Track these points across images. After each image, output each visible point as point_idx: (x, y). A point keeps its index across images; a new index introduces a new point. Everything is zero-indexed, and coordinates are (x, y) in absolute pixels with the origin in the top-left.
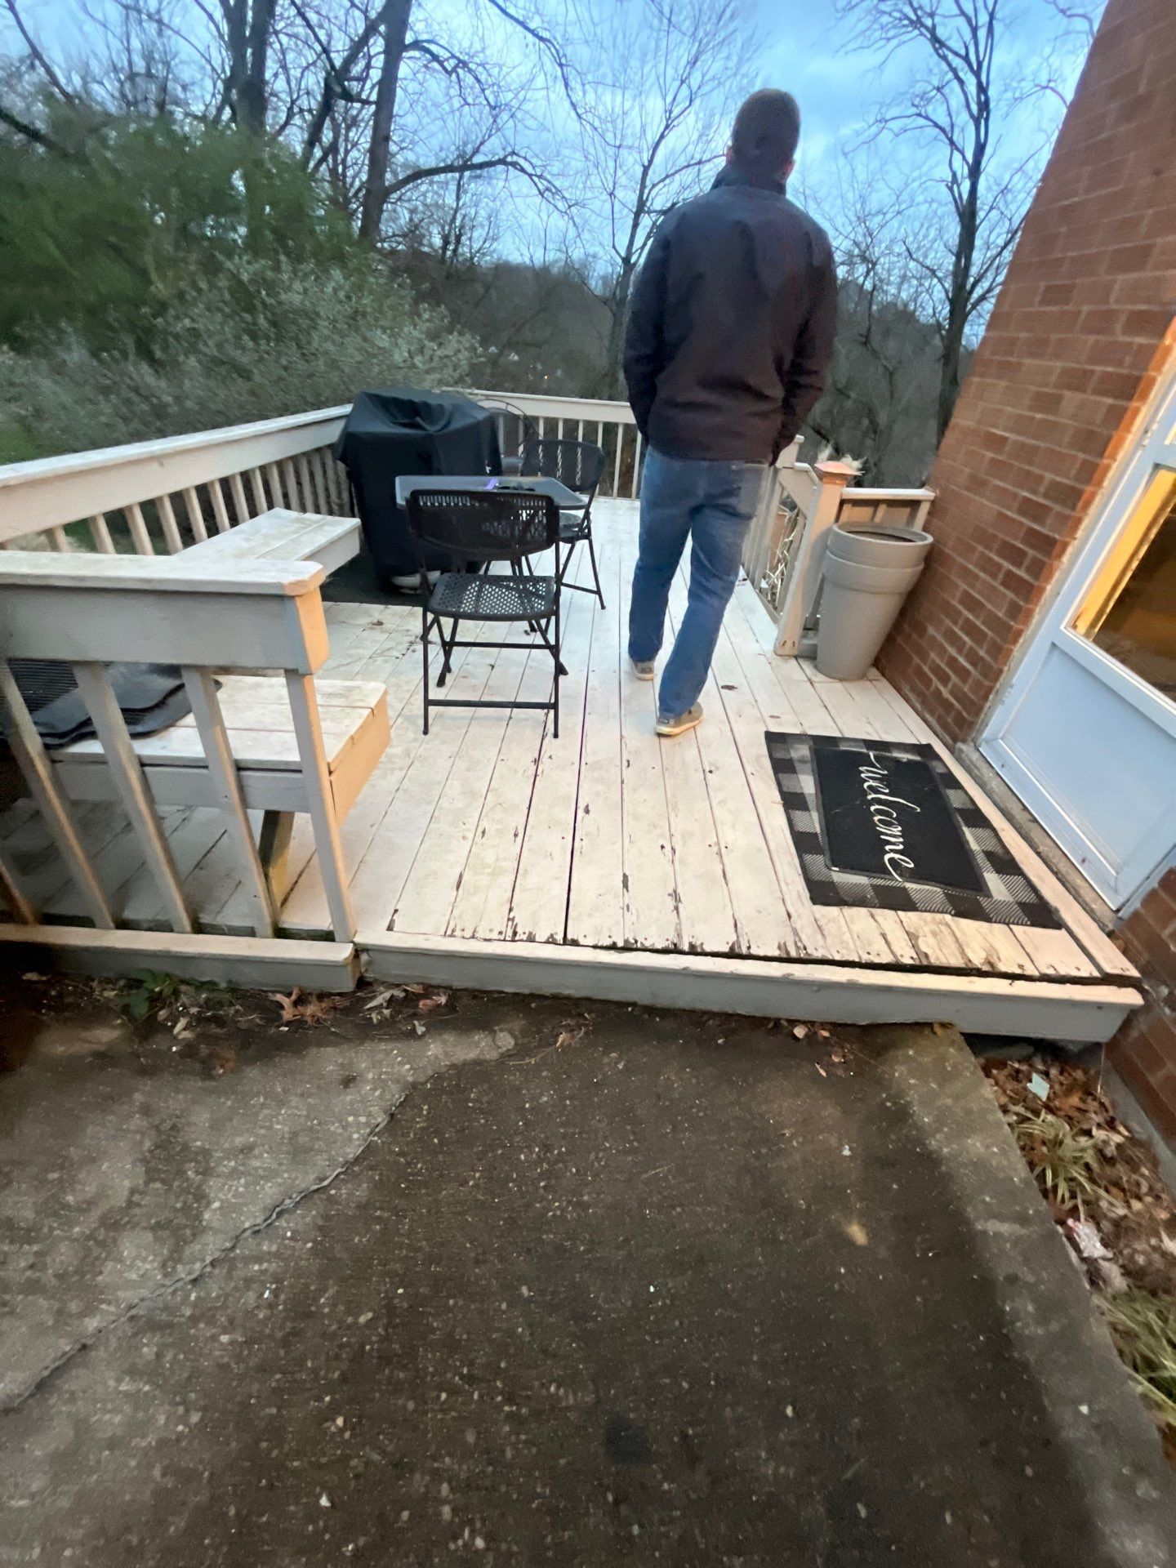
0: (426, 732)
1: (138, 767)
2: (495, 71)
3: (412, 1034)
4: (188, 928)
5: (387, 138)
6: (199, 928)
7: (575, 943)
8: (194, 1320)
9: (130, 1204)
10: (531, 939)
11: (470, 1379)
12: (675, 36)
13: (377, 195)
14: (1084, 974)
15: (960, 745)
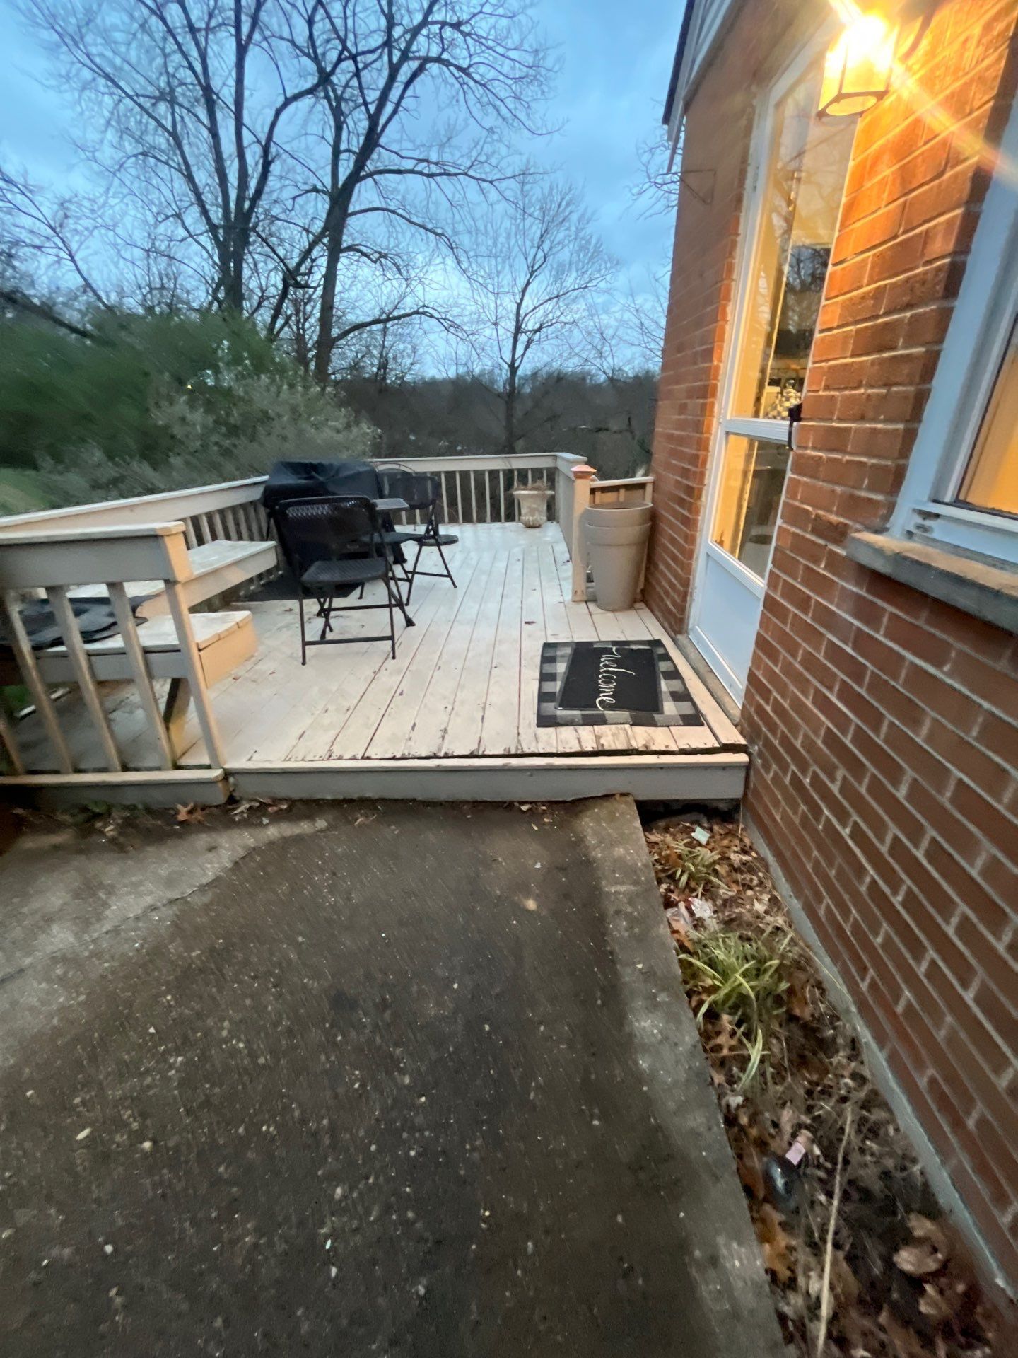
0: (304, 663)
1: (86, 657)
2: (405, 257)
3: (261, 825)
4: (119, 768)
5: (331, 307)
6: (125, 768)
7: (368, 758)
8: (89, 957)
9: (61, 910)
10: (340, 758)
11: (255, 978)
12: (529, 220)
13: (326, 343)
14: (709, 746)
15: (679, 637)
